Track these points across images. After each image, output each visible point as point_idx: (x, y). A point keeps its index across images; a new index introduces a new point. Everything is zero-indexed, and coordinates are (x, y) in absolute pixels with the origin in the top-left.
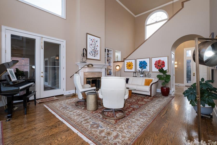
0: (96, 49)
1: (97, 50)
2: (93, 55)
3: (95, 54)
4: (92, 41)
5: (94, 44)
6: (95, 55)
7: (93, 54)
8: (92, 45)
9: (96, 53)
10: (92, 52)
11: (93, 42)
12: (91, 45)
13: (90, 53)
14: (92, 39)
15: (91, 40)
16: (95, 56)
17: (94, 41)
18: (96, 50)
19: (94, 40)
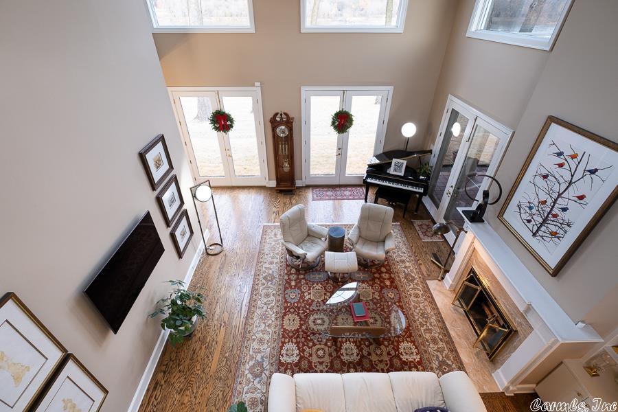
0: (564, 210)
1: (561, 214)
2: (529, 221)
3: (542, 225)
4: (560, 161)
5: (561, 180)
6: (539, 228)
7: (533, 223)
8: (550, 178)
9: (554, 229)
10: (530, 208)
11: (566, 166)
12: (545, 177)
13: (519, 206)
14: (568, 152)
15: (560, 154)
16: (534, 235)
17: (573, 163)
18: (555, 211)
19: (573, 157)
